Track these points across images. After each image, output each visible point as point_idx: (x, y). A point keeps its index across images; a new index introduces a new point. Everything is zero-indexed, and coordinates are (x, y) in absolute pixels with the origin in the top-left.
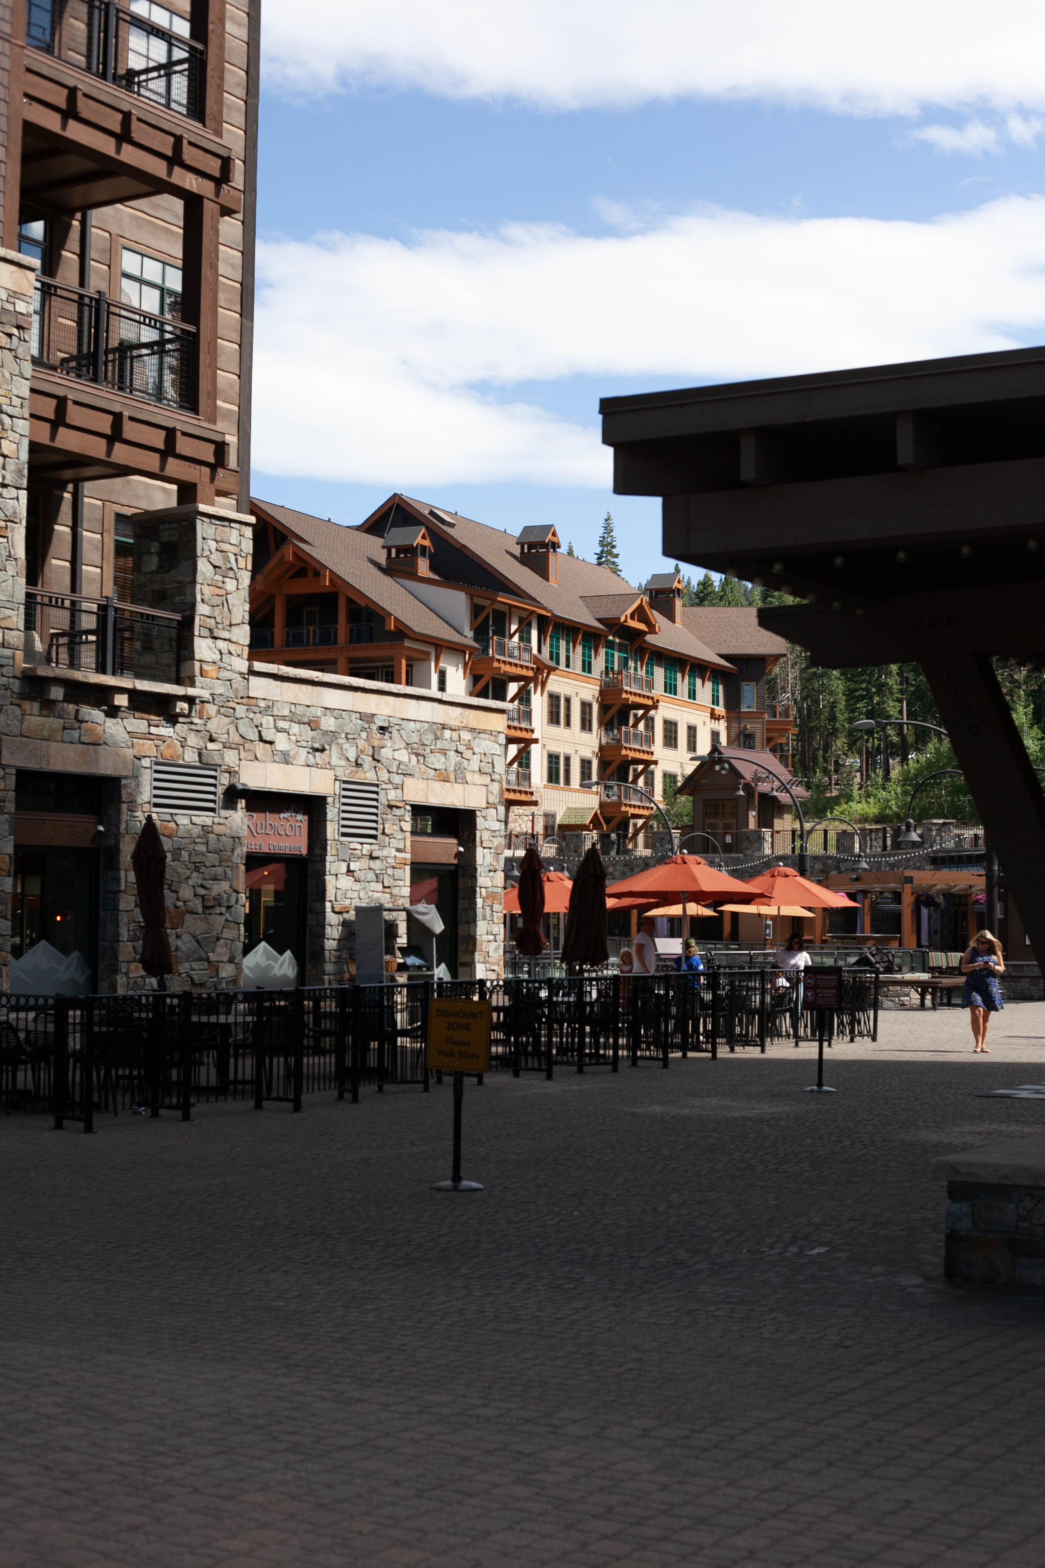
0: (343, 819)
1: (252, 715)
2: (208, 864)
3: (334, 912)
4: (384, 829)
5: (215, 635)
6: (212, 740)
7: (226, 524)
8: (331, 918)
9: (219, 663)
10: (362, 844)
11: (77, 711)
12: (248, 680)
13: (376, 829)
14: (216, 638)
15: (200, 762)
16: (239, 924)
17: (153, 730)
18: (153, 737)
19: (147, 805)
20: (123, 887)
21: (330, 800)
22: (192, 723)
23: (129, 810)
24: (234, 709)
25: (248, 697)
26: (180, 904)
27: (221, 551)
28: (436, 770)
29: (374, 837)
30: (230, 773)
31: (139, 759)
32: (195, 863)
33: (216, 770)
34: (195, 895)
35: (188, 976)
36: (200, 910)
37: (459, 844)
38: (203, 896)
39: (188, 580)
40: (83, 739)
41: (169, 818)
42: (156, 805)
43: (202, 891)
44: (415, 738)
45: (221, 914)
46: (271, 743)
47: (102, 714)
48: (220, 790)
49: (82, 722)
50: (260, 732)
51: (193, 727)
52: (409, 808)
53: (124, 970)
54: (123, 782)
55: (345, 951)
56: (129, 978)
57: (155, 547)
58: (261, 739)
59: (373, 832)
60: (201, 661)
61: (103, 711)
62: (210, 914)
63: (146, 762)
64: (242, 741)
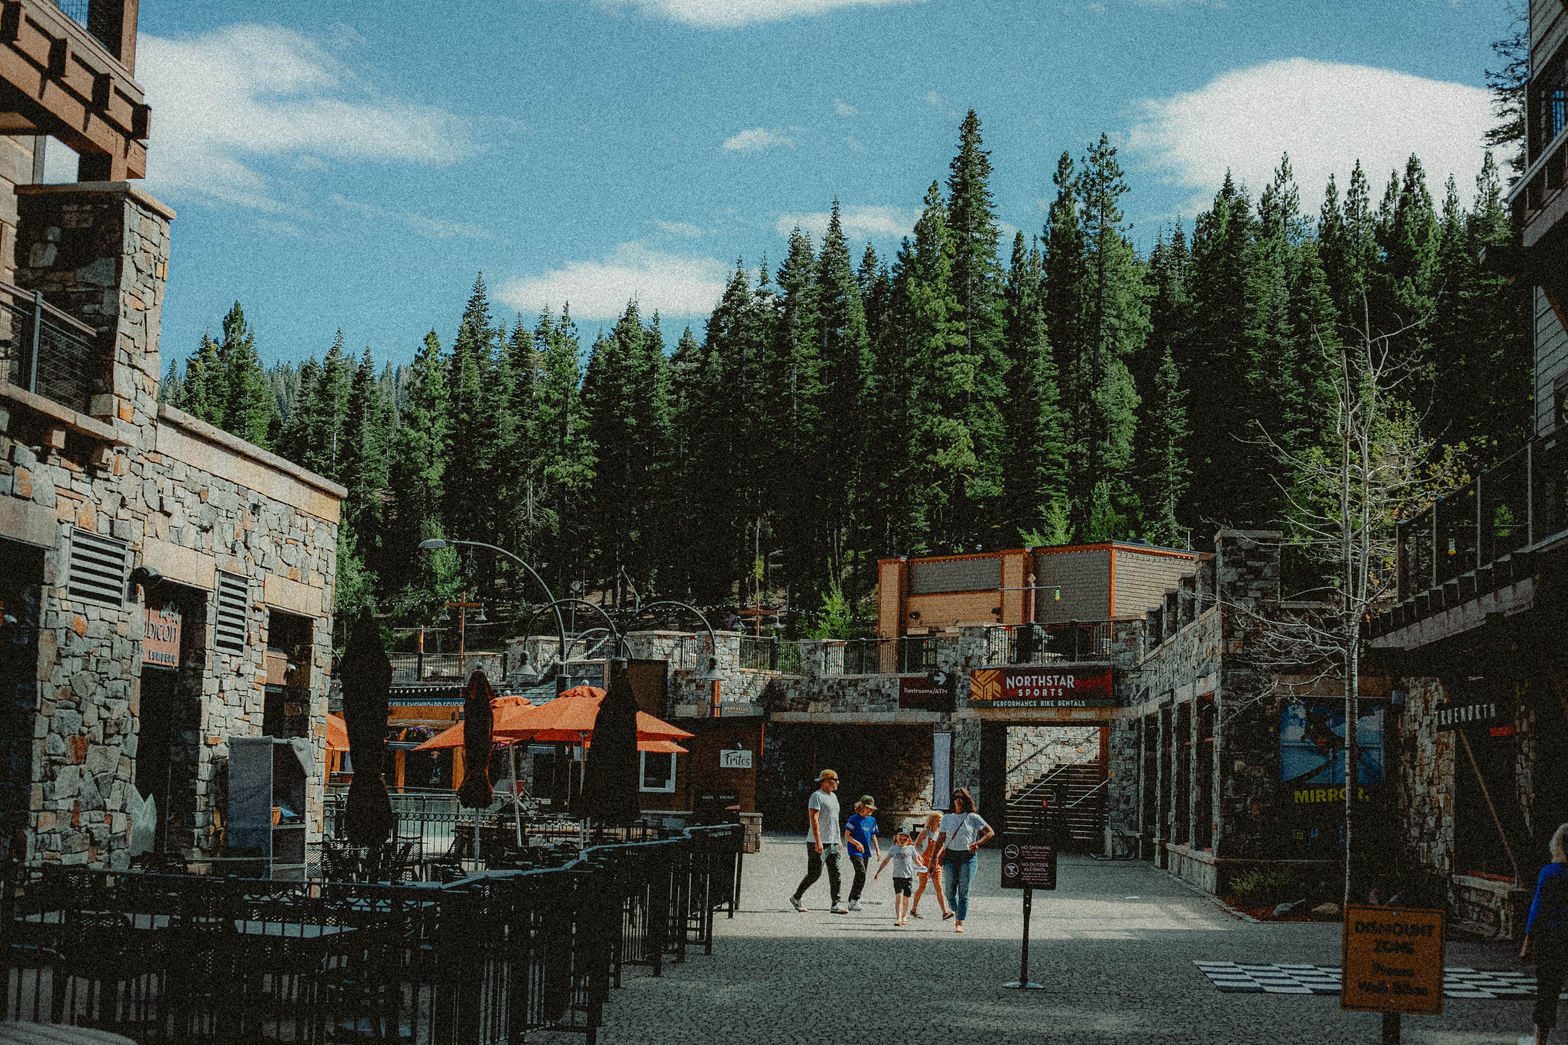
0: (221, 623)
1: (156, 477)
2: (111, 677)
3: (206, 744)
4: (249, 637)
5: (134, 363)
6: (123, 505)
7: (149, 214)
8: (205, 753)
9: (133, 401)
10: (231, 655)
11: (13, 449)
12: (156, 428)
13: (241, 637)
14: (134, 367)
15: (112, 534)
16: (131, 758)
17: (75, 485)
18: (73, 495)
19: (63, 590)
20: (38, 707)
21: (210, 596)
22: (108, 480)
23: (50, 596)
24: (142, 465)
25: (155, 452)
26: (85, 730)
27: (145, 252)
28: (289, 565)
29: (239, 647)
30: (135, 551)
31: (61, 523)
32: (100, 674)
33: (123, 547)
34: (99, 718)
35: (88, 831)
36: (100, 739)
37: (288, 661)
38: (105, 721)
39: (106, 283)
40: (17, 490)
41: (80, 609)
42: (73, 591)
43: (105, 714)
44: (274, 524)
45: (118, 745)
46: (168, 515)
47: (34, 456)
48: (127, 574)
49: (15, 465)
50: (161, 499)
51: (109, 485)
52: (267, 612)
53: (33, 824)
54: (47, 555)
55: (212, 796)
56: (37, 834)
57: (53, 233)
58: (162, 510)
59: (238, 641)
60: (118, 396)
61: (36, 452)
62: (109, 745)
63: (66, 530)
64: (146, 510)
